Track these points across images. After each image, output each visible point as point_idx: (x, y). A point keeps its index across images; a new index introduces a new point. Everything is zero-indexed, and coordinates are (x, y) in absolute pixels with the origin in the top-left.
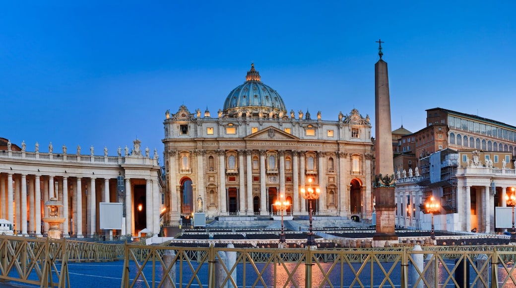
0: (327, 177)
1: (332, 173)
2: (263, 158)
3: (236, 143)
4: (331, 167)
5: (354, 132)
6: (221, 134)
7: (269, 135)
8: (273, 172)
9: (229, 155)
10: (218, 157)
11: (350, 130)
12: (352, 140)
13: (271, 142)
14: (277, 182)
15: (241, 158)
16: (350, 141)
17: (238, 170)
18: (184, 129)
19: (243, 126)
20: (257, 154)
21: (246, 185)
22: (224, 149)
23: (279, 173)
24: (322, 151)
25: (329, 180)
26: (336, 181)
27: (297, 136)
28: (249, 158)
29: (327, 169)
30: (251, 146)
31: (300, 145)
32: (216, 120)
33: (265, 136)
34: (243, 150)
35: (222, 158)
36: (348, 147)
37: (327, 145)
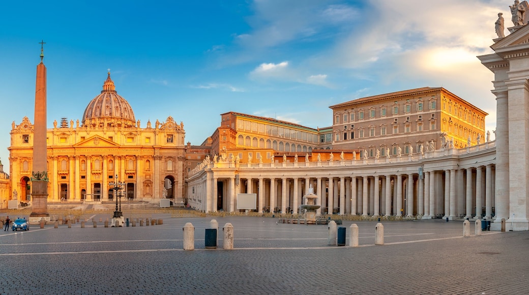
0: (144, 175)
1: (149, 172)
2: (89, 162)
3: (67, 150)
4: (148, 167)
5: (169, 138)
6: (55, 143)
7: (94, 143)
8: (97, 172)
9: (61, 159)
10: (52, 162)
11: (165, 136)
12: (166, 145)
13: (96, 149)
14: (101, 179)
15: (71, 162)
16: (165, 145)
17: (69, 171)
18: (26, 138)
19: (74, 135)
20: (84, 159)
21: (75, 182)
22: (57, 155)
23: (103, 172)
24: (140, 155)
25: (146, 177)
26: (152, 178)
27: (119, 143)
28: (77, 162)
29: (145, 169)
30: (79, 152)
31: (120, 150)
32: (52, 130)
33: (91, 144)
34: (73, 155)
35: (55, 162)
36: (163, 151)
37: (145, 149)
